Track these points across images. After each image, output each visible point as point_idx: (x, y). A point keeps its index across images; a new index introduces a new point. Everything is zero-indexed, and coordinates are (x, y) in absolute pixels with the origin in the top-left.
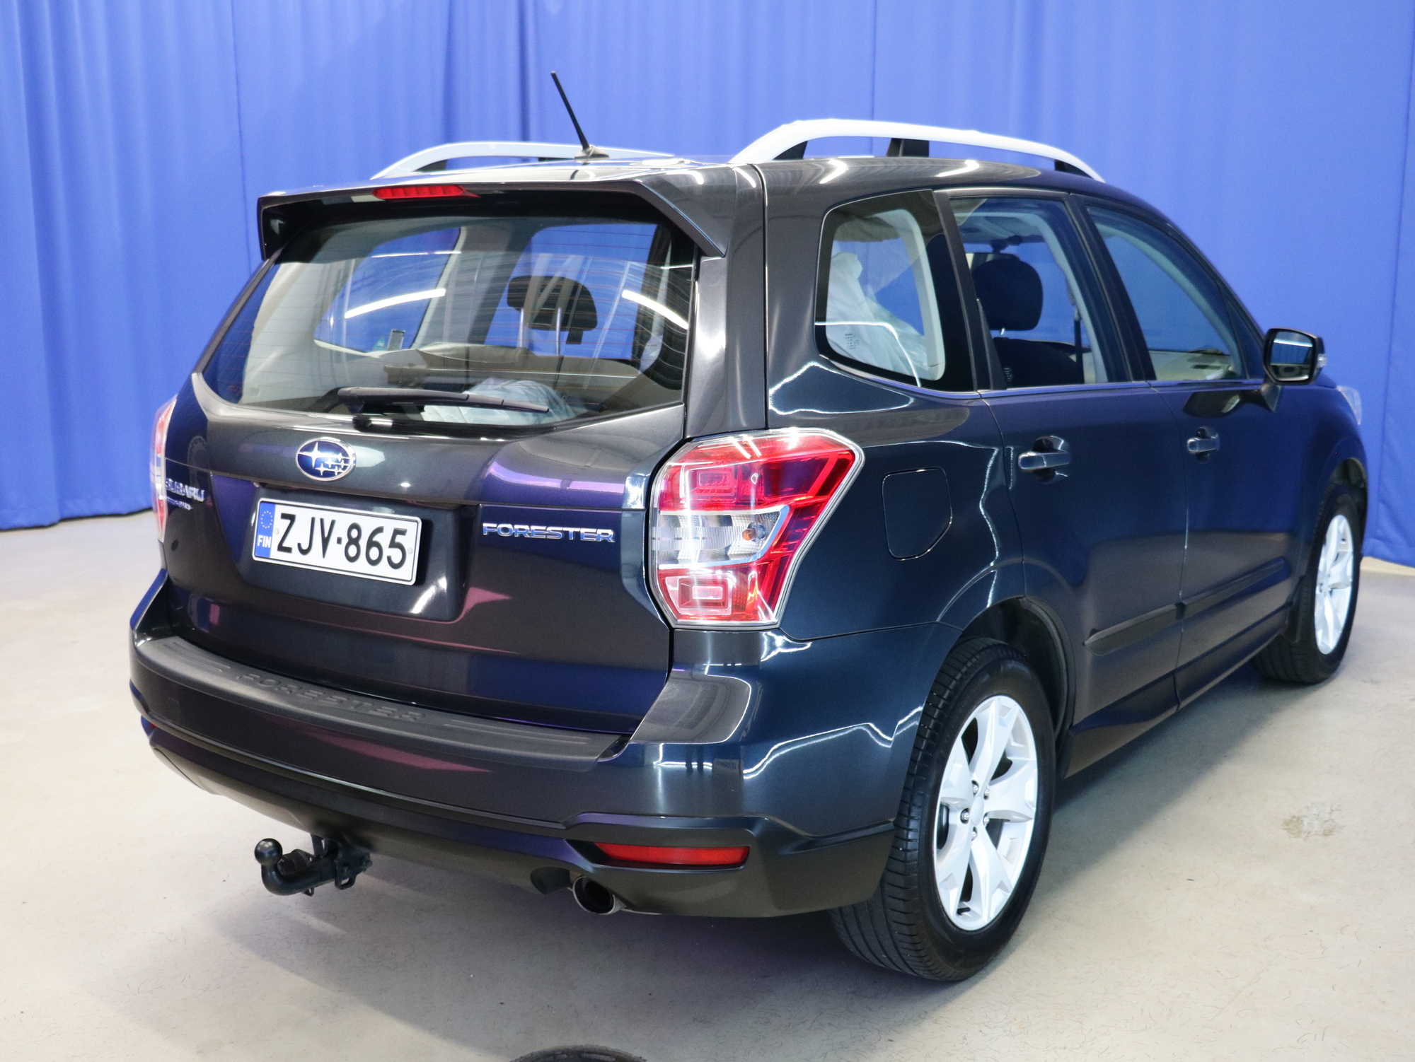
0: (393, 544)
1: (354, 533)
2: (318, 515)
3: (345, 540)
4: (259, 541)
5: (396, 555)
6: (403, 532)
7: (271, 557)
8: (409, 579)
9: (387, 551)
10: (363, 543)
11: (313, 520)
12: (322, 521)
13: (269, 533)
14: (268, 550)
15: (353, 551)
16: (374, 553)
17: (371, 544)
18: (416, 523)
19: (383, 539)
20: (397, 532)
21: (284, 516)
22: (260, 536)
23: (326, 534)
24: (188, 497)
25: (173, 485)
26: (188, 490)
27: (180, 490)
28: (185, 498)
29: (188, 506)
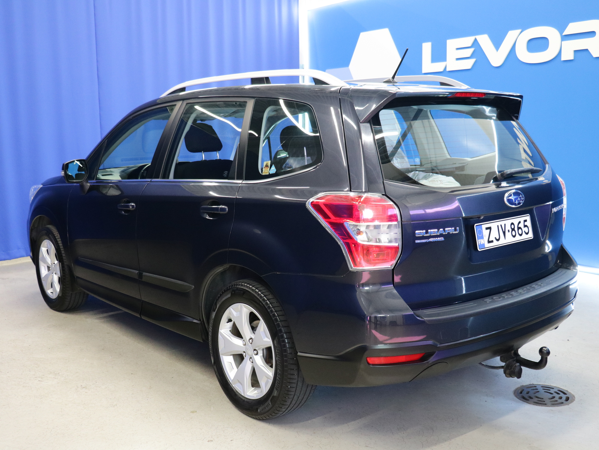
0: (525, 226)
1: (513, 226)
2: (499, 224)
4: (479, 242)
7: (486, 247)
8: (531, 236)
9: (524, 229)
11: (498, 227)
12: (501, 226)
13: (483, 237)
14: (484, 245)
15: (514, 233)
16: (520, 231)
17: (518, 228)
18: (528, 216)
19: (521, 225)
20: (524, 221)
21: (487, 229)
22: (479, 240)
23: (504, 231)
24: (444, 234)
25: (427, 233)
26: (444, 230)
27: (435, 233)
28: (441, 235)
29: (442, 239)
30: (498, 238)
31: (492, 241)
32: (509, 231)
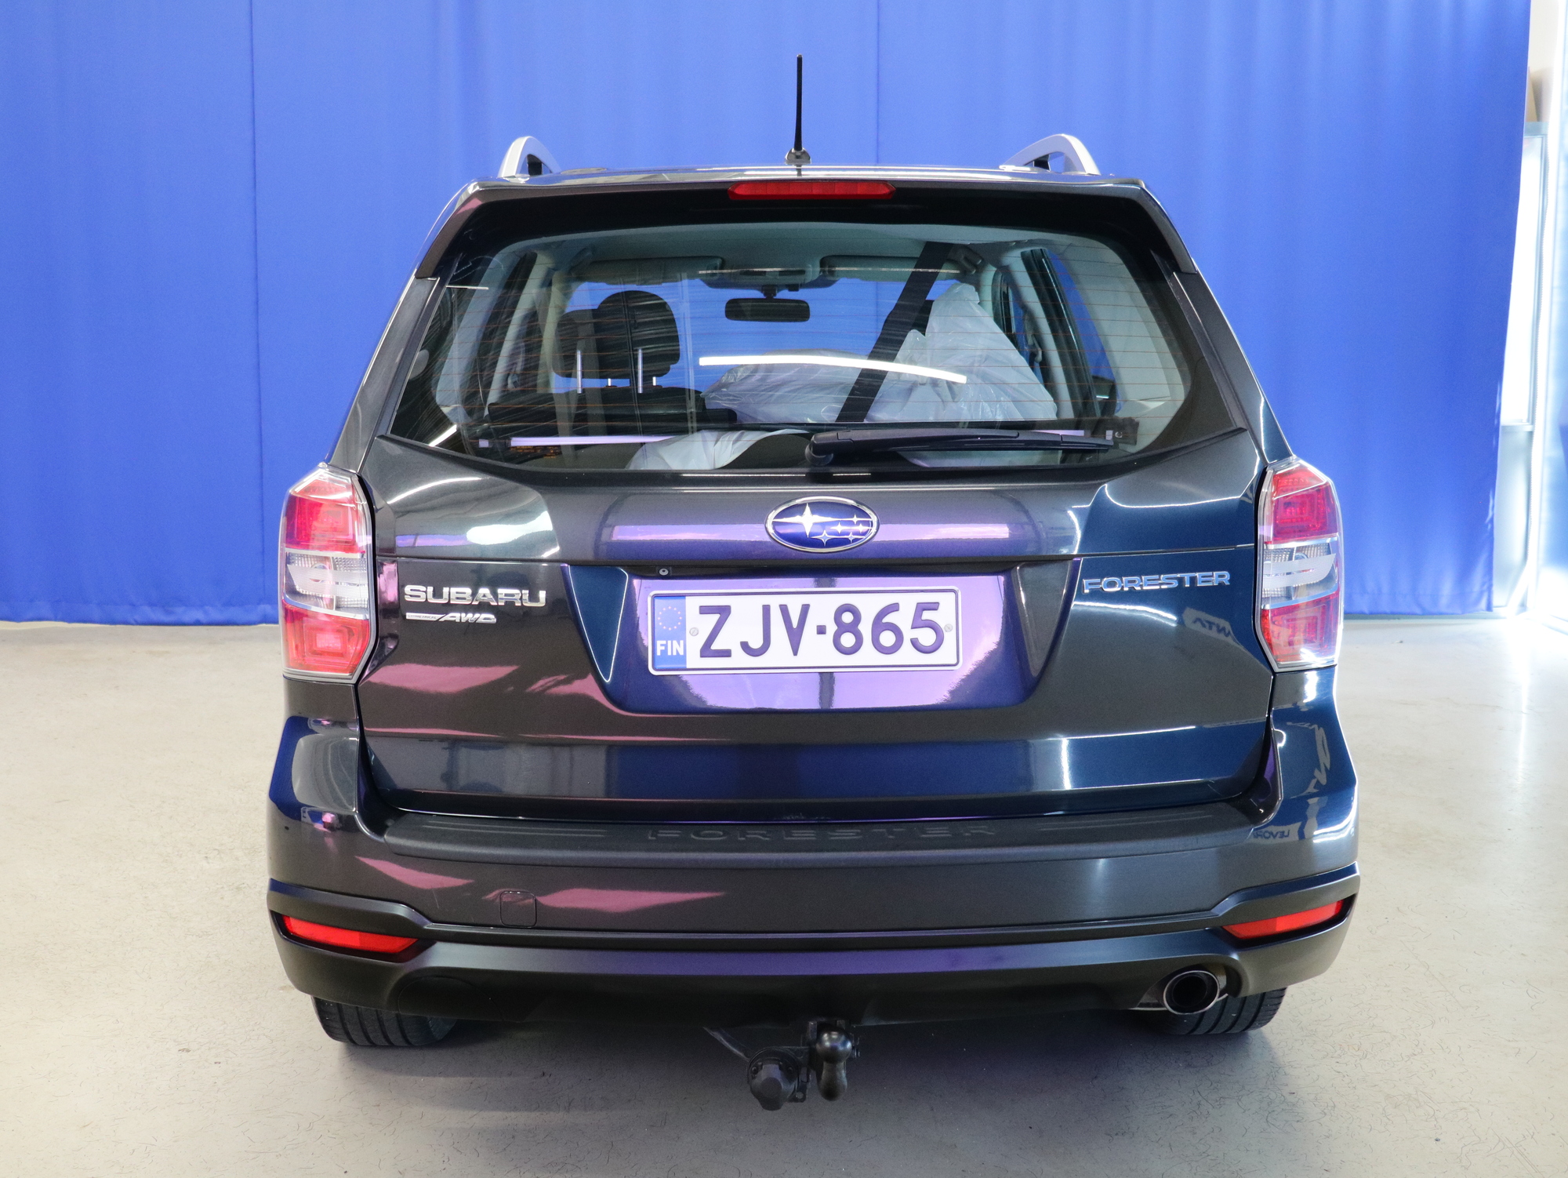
0: (918, 623)
1: (847, 618)
2: (774, 602)
3: (832, 628)
4: (659, 649)
5: (927, 637)
6: (934, 607)
7: (688, 667)
8: (955, 662)
9: (908, 634)
10: (865, 628)
11: (766, 610)
12: (784, 610)
13: (680, 634)
14: (683, 658)
15: (848, 640)
16: (887, 638)
17: (879, 625)
18: (953, 594)
19: (903, 619)
20: (922, 608)
21: (705, 610)
22: (659, 643)
23: (795, 624)
24: (492, 604)
25: (437, 594)
26: (495, 595)
27: (464, 599)
28: (483, 607)
29: (490, 618)
30: (756, 643)
31: (726, 653)
32: (821, 630)
